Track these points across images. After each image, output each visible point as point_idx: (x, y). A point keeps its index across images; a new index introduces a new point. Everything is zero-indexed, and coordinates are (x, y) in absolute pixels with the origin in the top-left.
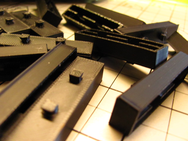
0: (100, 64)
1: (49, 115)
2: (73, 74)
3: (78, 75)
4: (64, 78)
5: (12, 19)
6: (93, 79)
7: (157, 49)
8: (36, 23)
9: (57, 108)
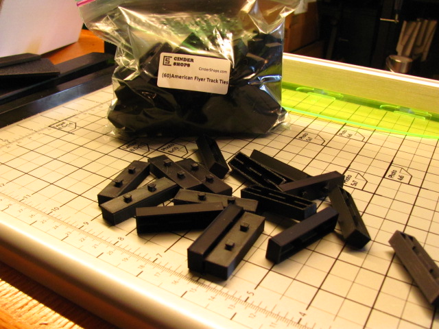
0: (262, 218)
1: (229, 248)
2: (243, 225)
3: (246, 226)
4: (237, 227)
5: (183, 173)
6: (256, 228)
7: (305, 207)
8: (206, 178)
9: (234, 245)
